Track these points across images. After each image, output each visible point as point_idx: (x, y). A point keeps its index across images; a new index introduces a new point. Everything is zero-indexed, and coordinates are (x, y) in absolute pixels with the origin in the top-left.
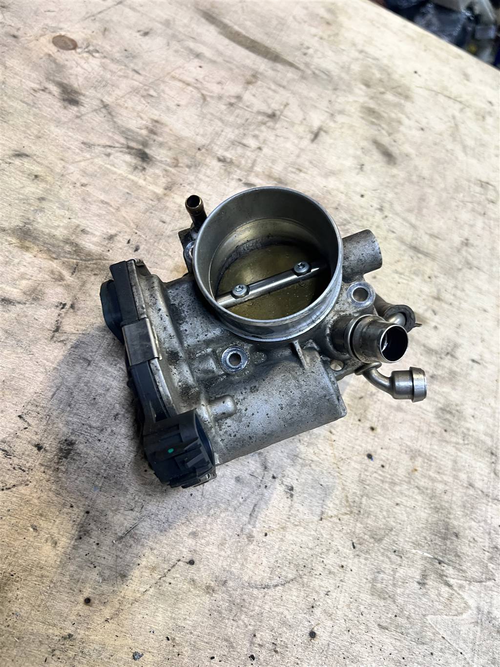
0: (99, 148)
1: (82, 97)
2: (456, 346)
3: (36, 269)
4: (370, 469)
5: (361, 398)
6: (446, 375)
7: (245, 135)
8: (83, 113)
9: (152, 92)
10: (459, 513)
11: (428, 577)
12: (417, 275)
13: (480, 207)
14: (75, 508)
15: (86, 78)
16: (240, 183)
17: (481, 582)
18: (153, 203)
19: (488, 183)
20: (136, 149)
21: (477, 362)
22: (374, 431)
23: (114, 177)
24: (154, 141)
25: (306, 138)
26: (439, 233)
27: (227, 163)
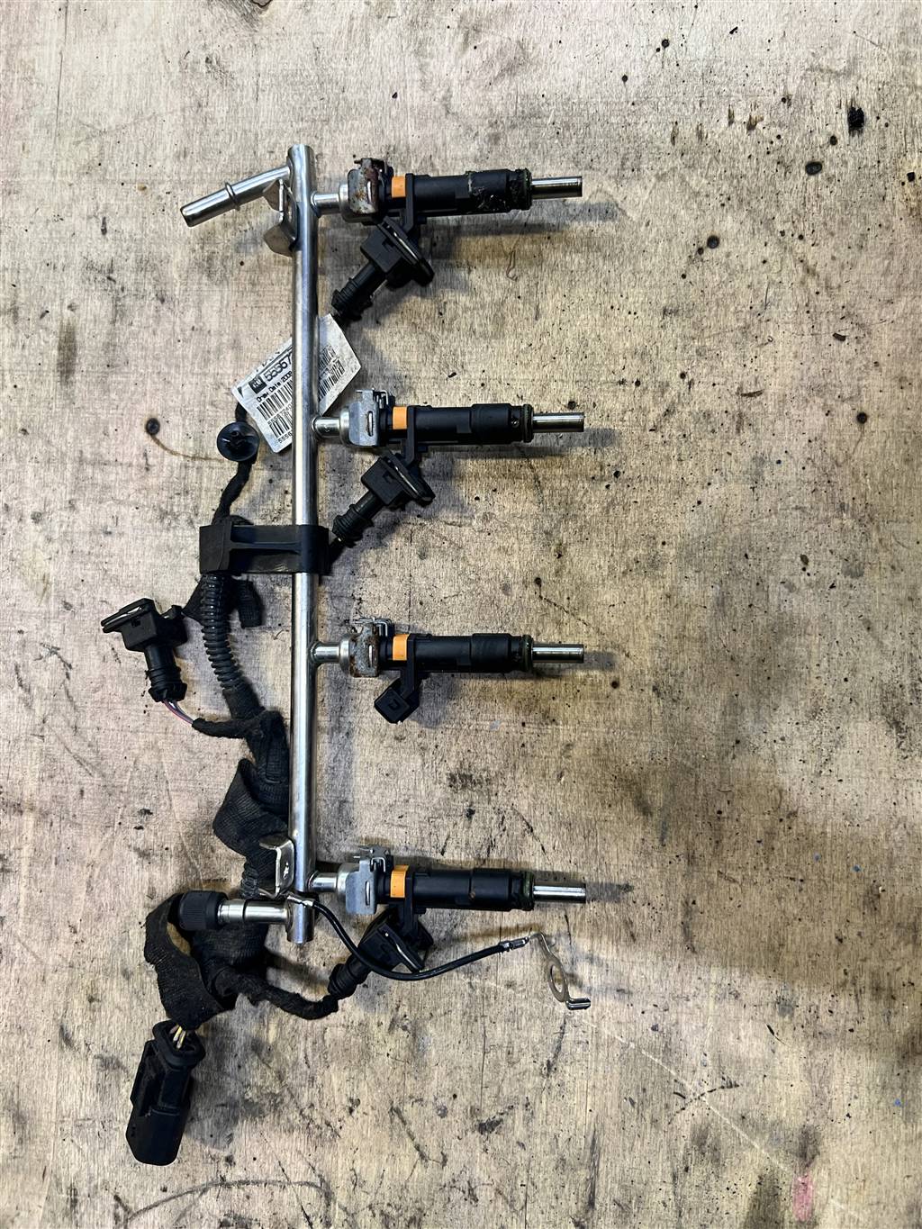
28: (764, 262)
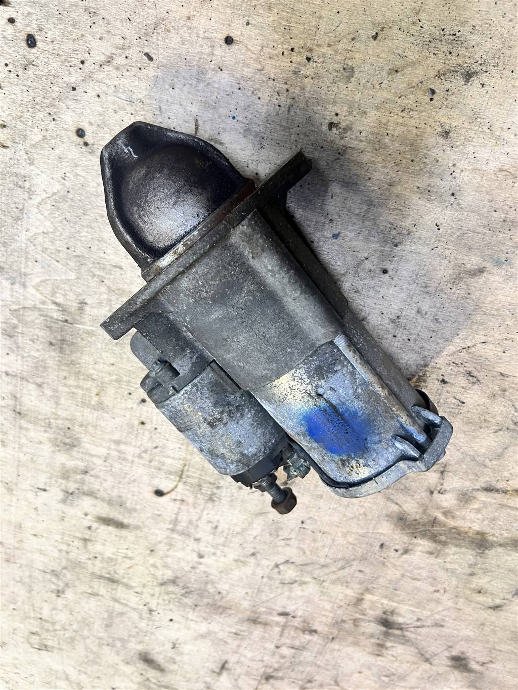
0: (428, 624)
1: (450, 664)
2: (64, 501)
3: (469, 518)
5: (156, 447)
6: (72, 475)
7: (294, 657)
8: (446, 651)
9: (386, 679)
10: (50, 362)
11: (77, 308)
12: (109, 558)
13: (46, 627)
14: (406, 338)
15: (448, 680)
16: (293, 614)
17: (24, 308)
18: (372, 585)
19: (39, 649)
20: (394, 628)
21: (40, 489)
22: (141, 421)
23: (410, 602)
24: (378, 638)
25: (233, 664)
26: (89, 598)
27: (307, 630)
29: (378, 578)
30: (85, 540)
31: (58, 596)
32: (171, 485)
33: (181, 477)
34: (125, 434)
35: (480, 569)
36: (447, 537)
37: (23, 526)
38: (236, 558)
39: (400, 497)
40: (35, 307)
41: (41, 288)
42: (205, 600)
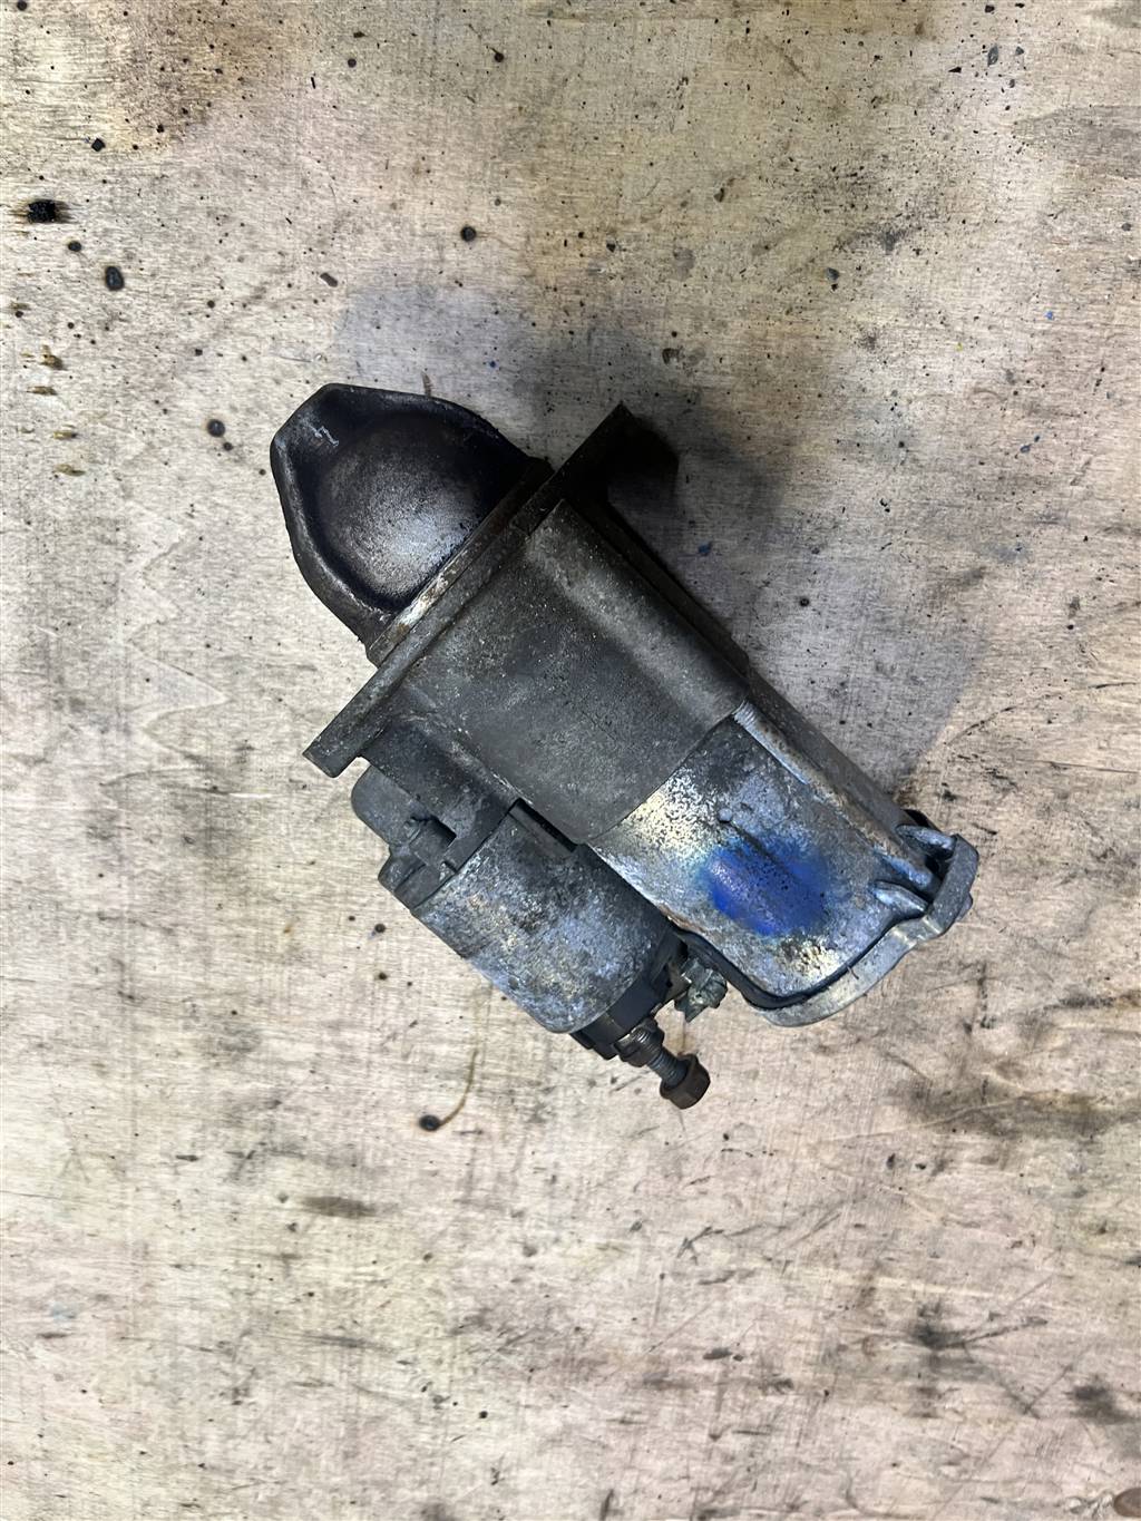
0: (1013, 1324)
1: (1074, 1409)
2: (235, 1177)
3: (1049, 1070)
4: (375, 908)
5: (415, 1023)
6: (248, 1115)
7: (752, 1455)
8: (1063, 1380)
9: (950, 1471)
11: (233, 761)
12: (338, 1291)
13: (215, 1485)
14: (864, 723)
15: (1079, 1449)
16: (736, 1352)
17: (129, 776)
18: (886, 1255)
20: (947, 1346)
21: (184, 1158)
22: (377, 974)
23: (969, 1279)
24: (919, 1376)
25: (626, 1496)
26: (303, 1394)
27: (770, 1384)
28: (244, 359)
29: (895, 1236)
30: (286, 1258)
31: (237, 1403)
32: (453, 1103)
33: (470, 1081)
34: (348, 1006)
35: (1094, 1177)
36: (1015, 1119)
37: (151, 1248)
38: (604, 1241)
39: (909, 1049)
40: (150, 772)
41: (160, 732)
42: (550, 1353)
